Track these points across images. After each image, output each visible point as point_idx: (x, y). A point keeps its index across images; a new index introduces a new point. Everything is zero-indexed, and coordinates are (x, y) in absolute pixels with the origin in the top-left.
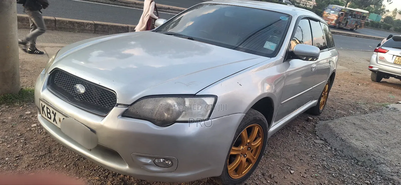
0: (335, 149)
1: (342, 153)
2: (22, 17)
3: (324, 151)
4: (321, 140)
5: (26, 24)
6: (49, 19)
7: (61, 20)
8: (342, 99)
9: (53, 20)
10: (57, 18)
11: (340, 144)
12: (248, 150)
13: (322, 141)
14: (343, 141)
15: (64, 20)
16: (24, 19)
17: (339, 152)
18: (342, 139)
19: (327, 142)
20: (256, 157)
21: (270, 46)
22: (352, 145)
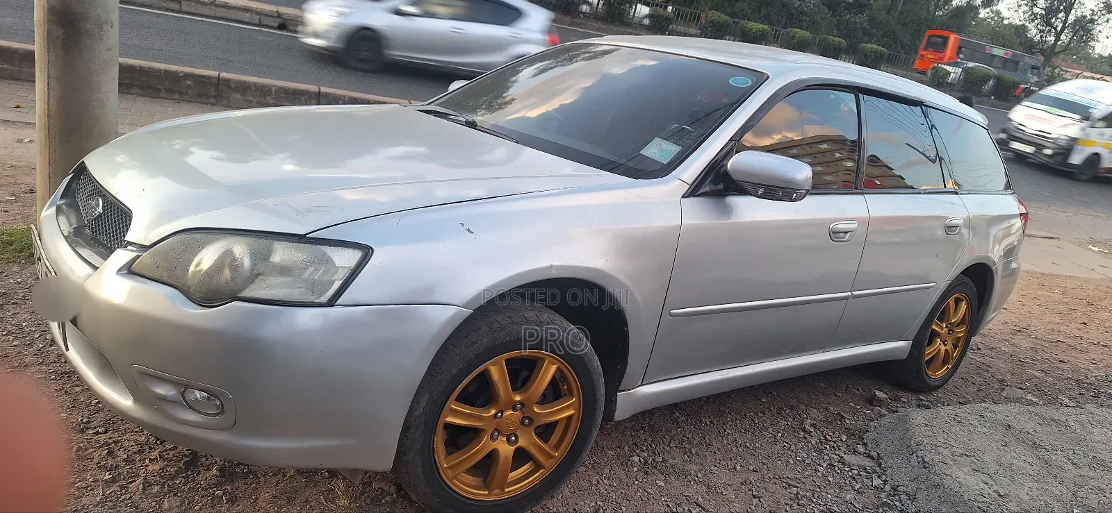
0: (895, 489)
1: (909, 502)
2: (245, 82)
3: (853, 487)
4: (869, 456)
5: (251, 99)
6: (303, 90)
7: (332, 94)
8: (1061, 361)
9: (314, 93)
10: (323, 89)
11: (913, 475)
12: (522, 423)
13: (869, 459)
14: (925, 467)
15: (339, 95)
16: (249, 87)
17: (903, 497)
18: (923, 460)
19: (880, 466)
20: (560, 450)
21: (662, 150)
22: (948, 482)
